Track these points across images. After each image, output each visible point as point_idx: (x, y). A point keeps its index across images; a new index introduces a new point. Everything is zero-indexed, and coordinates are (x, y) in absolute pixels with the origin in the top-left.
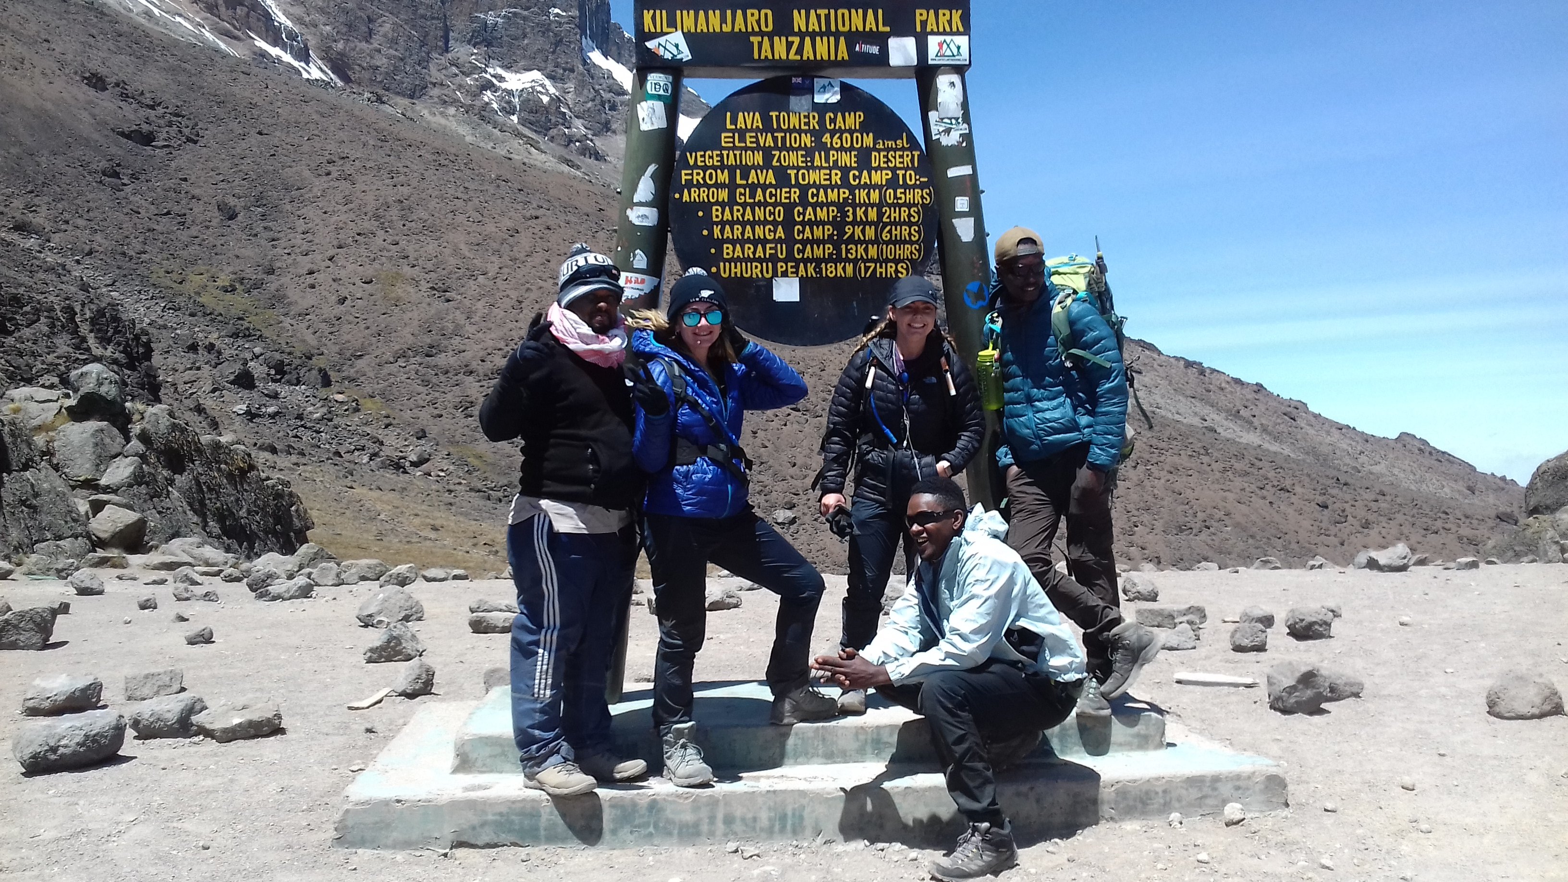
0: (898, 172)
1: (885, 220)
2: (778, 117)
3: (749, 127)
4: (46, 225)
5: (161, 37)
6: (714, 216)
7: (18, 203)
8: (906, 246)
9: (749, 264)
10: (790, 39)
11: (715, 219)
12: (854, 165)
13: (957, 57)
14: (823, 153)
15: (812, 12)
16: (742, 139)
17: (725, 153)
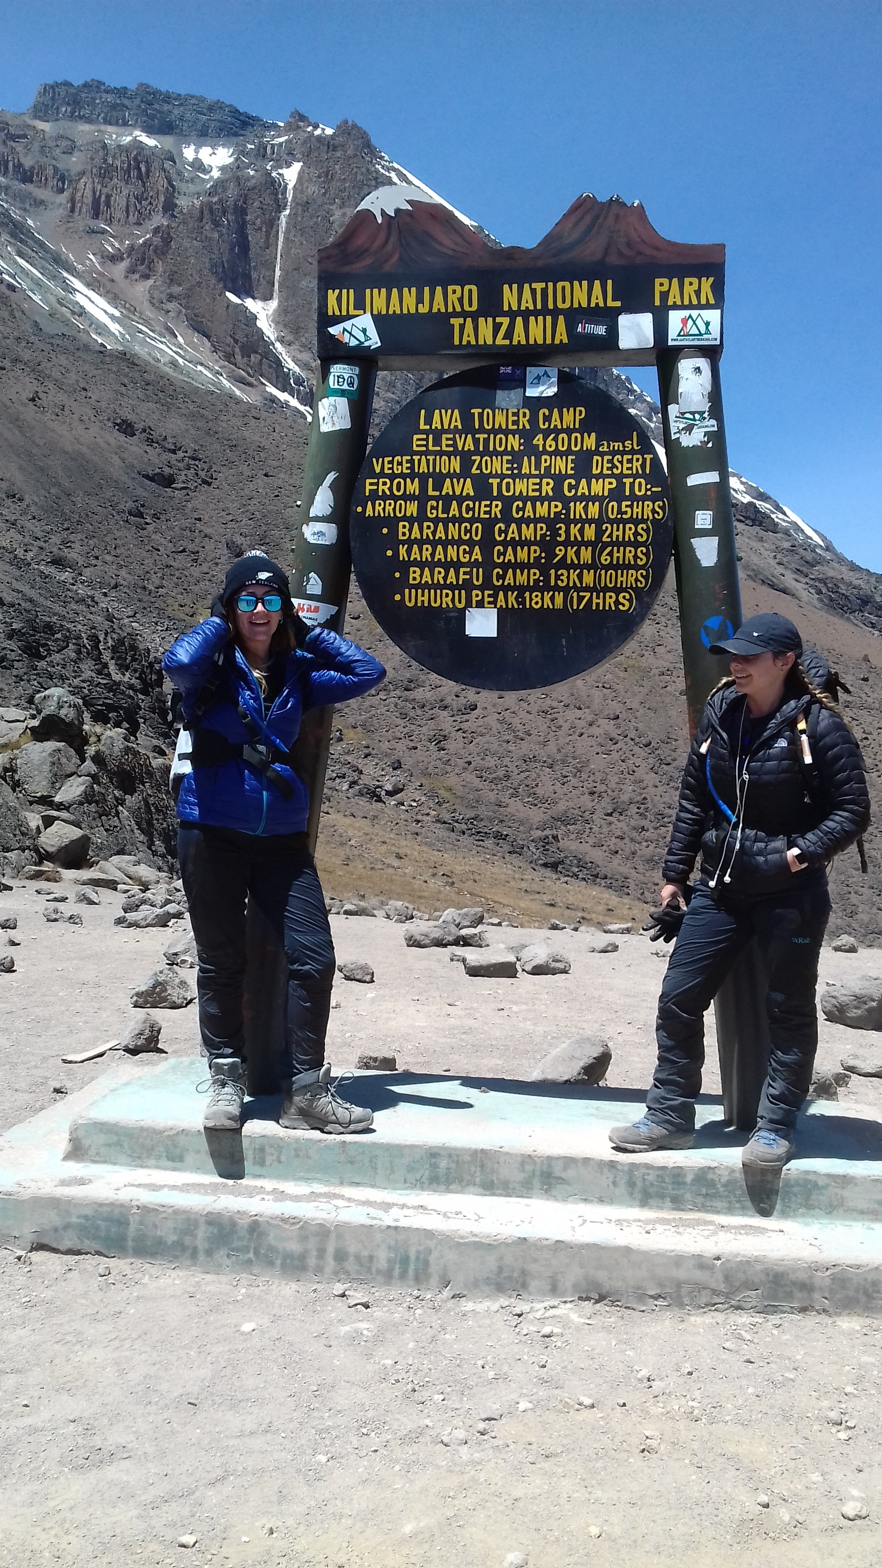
0: (624, 480)
1: (605, 539)
2: (481, 415)
3: (446, 427)
4: (79, 560)
5: (183, 385)
6: (400, 534)
7: (55, 539)
8: (630, 572)
9: (438, 591)
10: (498, 320)
11: (401, 537)
12: (570, 472)
13: (705, 336)
14: (533, 458)
15: (526, 286)
16: (437, 442)
17: (416, 458)
